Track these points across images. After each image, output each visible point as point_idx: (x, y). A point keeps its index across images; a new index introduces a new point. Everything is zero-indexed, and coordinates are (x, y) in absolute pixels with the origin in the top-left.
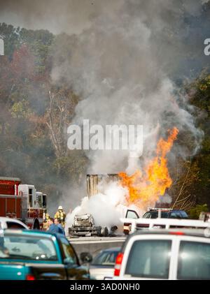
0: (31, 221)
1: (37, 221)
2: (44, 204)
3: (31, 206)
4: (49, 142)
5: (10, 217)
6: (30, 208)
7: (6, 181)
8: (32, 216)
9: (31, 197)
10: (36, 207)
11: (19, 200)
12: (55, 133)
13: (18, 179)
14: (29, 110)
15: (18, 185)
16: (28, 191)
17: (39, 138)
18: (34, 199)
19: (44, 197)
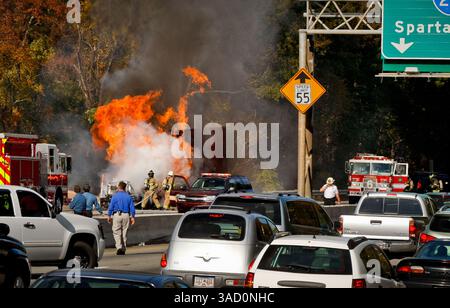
0: (52, 189)
1: (59, 190)
2: (69, 168)
3: (52, 170)
4: (76, 90)
5: (26, 185)
6: (50, 173)
7: (21, 139)
8: (53, 182)
9: (52, 160)
10: (58, 171)
11: (37, 164)
12: (85, 79)
13: (35, 137)
14: (51, 49)
15: (35, 144)
16: (48, 151)
17: (64, 84)
18: (57, 161)
19: (69, 159)
